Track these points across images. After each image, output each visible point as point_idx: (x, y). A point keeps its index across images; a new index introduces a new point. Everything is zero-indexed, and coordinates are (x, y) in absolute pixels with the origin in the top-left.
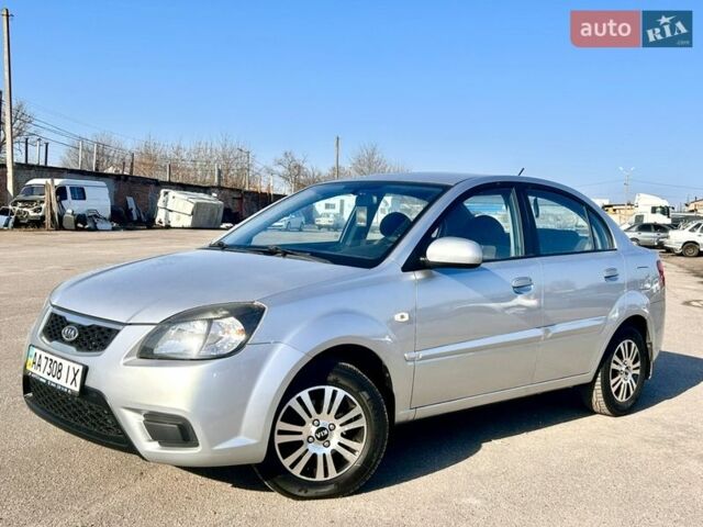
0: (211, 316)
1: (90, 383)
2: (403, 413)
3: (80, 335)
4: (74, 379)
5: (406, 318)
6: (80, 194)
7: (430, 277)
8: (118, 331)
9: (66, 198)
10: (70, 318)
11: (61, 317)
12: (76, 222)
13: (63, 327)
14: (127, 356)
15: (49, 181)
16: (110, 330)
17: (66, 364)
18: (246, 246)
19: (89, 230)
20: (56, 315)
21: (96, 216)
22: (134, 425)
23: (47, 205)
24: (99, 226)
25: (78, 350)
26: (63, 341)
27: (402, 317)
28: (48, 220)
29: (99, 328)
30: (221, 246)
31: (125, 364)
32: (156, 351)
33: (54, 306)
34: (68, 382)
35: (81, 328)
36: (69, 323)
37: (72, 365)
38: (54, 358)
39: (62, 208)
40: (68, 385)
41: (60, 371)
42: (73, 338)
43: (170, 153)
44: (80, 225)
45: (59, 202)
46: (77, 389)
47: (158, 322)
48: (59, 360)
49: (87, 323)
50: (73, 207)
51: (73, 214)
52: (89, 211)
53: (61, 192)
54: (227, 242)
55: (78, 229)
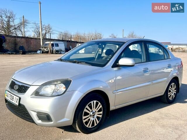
0: (56, 83)
1: (21, 103)
2: (112, 108)
3: (19, 88)
4: (17, 101)
5: (113, 81)
6: (57, 45)
7: (119, 69)
8: (29, 87)
9: (54, 46)
10: (16, 83)
11: (14, 82)
12: (56, 52)
13: (15, 85)
14: (31, 95)
15: (50, 42)
16: (27, 87)
17: (15, 96)
18: (68, 60)
19: (59, 54)
20: (13, 81)
21: (61, 50)
22: (34, 115)
23: (49, 48)
24: (62, 53)
25: (18, 92)
26: (14, 89)
27: (112, 81)
28: (49, 52)
29: (24, 86)
30: (61, 60)
31: (31, 97)
32: (40, 94)
33: (13, 79)
34: (15, 102)
35: (19, 86)
36: (16, 84)
37: (16, 97)
38: (12, 95)
39: (53, 49)
40: (15, 103)
41: (13, 98)
42: (17, 89)
43: (82, 35)
44: (57, 53)
45: (52, 47)
46: (18, 104)
47: (40, 85)
49: (21, 84)
50: (55, 48)
51: (55, 50)
52: (59, 49)
53: (53, 45)
54: (62, 58)
55: (56, 54)
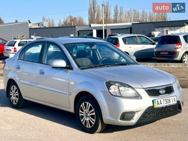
4: (175, 100)
34: (173, 102)
38: (167, 99)
48: (168, 98)
